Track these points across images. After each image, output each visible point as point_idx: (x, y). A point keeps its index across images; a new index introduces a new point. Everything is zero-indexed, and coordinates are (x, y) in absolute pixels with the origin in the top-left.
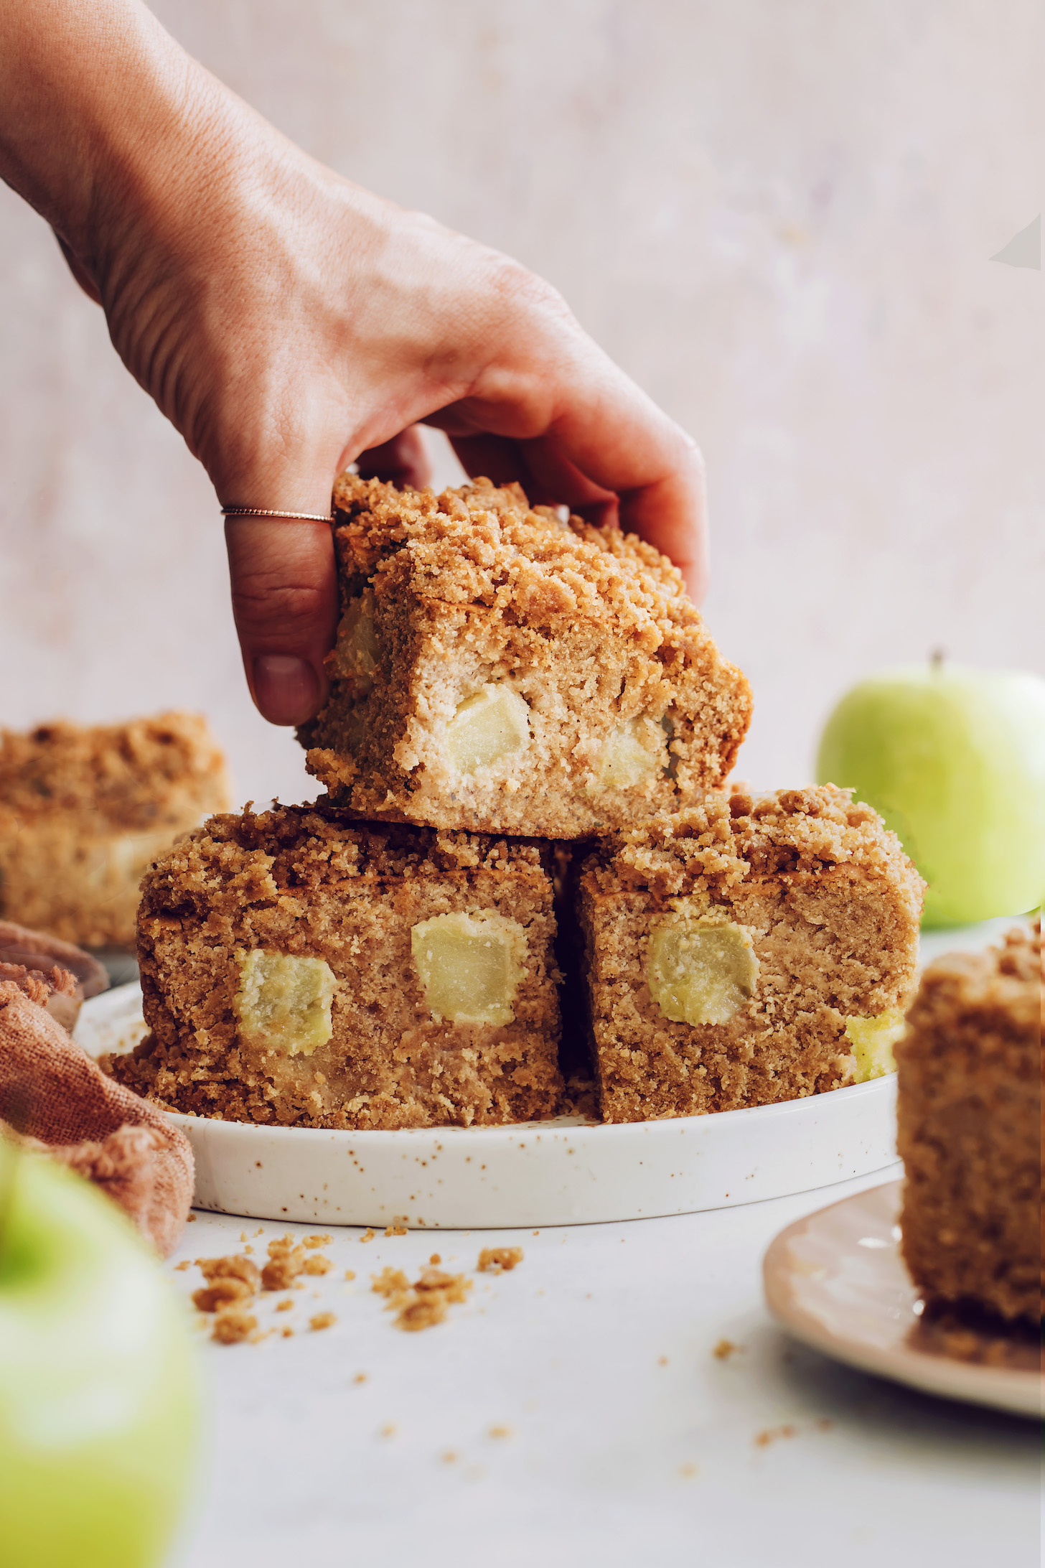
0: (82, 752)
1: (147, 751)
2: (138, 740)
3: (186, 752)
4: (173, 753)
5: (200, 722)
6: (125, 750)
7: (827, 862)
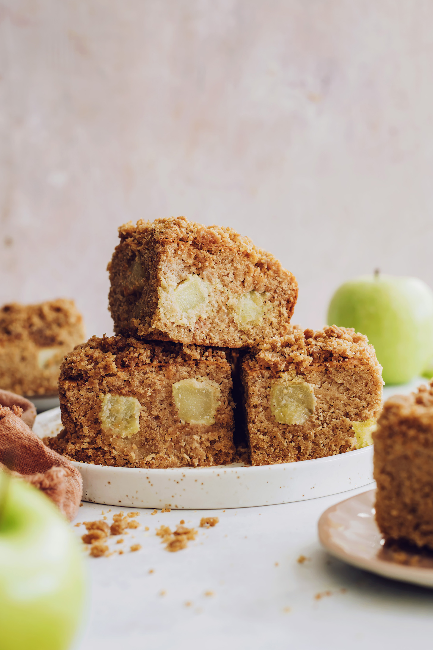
0: (23, 316)
1: (50, 315)
2: (46, 310)
3: (66, 315)
4: (61, 315)
5: (72, 303)
6: (41, 315)
7: (345, 358)
